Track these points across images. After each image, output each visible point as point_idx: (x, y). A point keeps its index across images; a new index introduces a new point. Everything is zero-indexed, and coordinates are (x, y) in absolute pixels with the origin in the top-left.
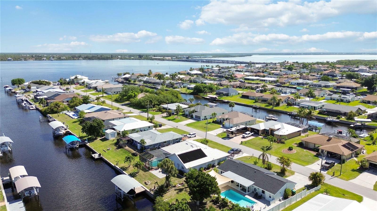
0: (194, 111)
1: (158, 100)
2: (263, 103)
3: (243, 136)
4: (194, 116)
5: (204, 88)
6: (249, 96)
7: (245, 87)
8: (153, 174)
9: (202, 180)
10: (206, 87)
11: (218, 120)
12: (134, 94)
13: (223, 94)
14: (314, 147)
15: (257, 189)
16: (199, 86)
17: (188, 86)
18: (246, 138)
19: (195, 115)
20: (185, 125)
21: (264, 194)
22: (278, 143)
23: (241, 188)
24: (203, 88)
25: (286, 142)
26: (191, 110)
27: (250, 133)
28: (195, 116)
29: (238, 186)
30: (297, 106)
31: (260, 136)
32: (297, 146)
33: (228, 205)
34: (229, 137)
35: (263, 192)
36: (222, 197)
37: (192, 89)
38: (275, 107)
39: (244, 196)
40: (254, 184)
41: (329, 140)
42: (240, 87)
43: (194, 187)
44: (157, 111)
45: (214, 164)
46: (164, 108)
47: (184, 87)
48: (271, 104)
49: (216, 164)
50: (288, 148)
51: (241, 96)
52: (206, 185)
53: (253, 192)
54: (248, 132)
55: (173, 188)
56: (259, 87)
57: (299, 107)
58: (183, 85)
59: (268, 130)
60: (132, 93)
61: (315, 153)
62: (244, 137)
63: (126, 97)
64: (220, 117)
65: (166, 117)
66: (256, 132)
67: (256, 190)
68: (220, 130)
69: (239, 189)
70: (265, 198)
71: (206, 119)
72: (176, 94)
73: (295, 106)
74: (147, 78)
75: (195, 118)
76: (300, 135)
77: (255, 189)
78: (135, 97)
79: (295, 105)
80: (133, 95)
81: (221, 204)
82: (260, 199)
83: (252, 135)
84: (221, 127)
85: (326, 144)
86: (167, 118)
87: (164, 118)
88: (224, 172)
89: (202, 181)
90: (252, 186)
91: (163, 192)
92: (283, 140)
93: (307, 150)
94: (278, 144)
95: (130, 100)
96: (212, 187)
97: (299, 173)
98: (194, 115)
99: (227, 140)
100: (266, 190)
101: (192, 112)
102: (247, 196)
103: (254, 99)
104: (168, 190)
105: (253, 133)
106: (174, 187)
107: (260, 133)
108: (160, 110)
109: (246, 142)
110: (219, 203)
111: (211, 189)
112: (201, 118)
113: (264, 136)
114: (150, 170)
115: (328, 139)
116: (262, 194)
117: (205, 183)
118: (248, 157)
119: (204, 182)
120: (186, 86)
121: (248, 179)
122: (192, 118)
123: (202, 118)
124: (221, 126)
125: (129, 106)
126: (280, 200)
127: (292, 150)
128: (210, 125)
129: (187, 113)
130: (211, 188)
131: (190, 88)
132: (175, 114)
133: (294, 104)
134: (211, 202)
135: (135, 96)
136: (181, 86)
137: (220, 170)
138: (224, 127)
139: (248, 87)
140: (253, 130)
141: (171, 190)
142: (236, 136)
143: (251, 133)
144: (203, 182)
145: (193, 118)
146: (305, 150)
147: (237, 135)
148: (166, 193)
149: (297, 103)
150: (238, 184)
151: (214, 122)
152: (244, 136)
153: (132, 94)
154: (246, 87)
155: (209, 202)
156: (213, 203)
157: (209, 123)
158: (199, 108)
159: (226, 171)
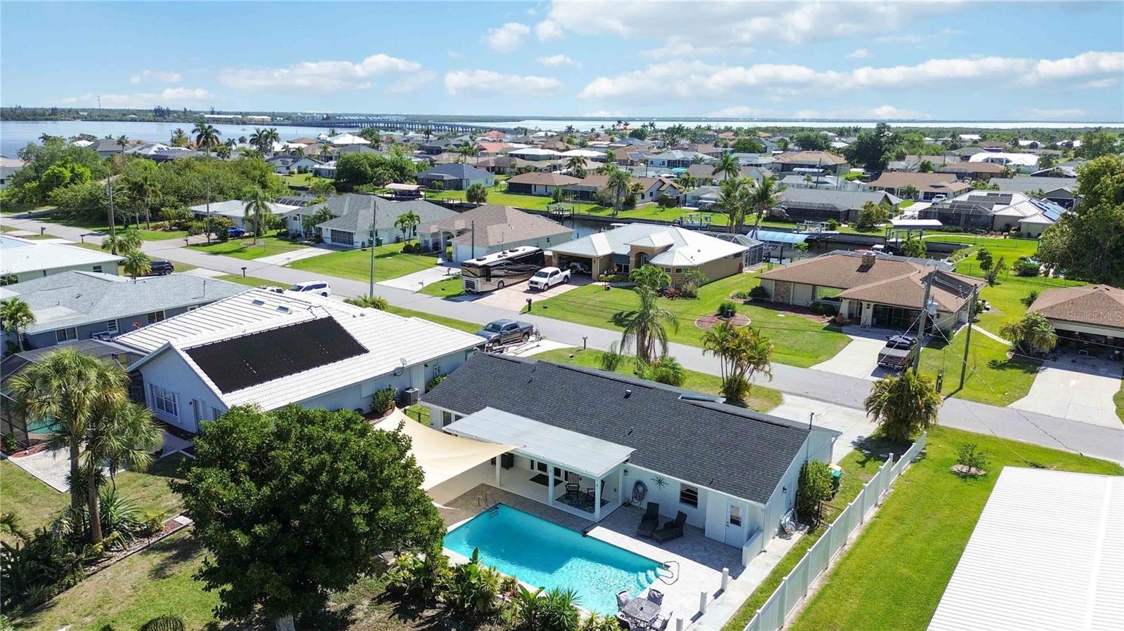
0: (324, 217)
1: (177, 191)
2: (581, 203)
3: (532, 282)
4: (326, 235)
5: (373, 166)
6: (531, 185)
7: (516, 170)
8: (24, 473)
9: (300, 462)
10: (381, 164)
11: (426, 242)
12: (72, 171)
13: (443, 181)
14: (813, 297)
15: (651, 486)
16: (356, 161)
17: (317, 166)
18: (543, 291)
19: (332, 230)
20: (284, 266)
21: (695, 504)
22: (671, 296)
23: (562, 490)
24: (369, 168)
25: (700, 291)
26: (314, 213)
27: (556, 273)
28: (329, 235)
29: (542, 480)
30: (689, 206)
31: (595, 281)
32: (746, 303)
33: (498, 604)
34: (473, 293)
35: (689, 497)
36: (456, 555)
37: (329, 173)
38: (623, 210)
39: (584, 534)
40: (633, 458)
41: (864, 268)
42: (497, 169)
43: (238, 519)
44: (171, 230)
45: (408, 389)
46: (199, 217)
47: (300, 172)
48: (610, 205)
49: (418, 387)
50: (715, 310)
51: (504, 190)
52: (325, 494)
53: (627, 504)
54: (549, 270)
55: (137, 545)
56: (560, 166)
57: (697, 209)
58: (298, 164)
59: (626, 257)
60: (63, 165)
61: (825, 321)
62: (534, 290)
63: (34, 184)
64: (434, 229)
65: (204, 245)
66: (580, 268)
67: (645, 490)
68: (435, 273)
69: (550, 495)
70: (703, 530)
71: (379, 243)
72: (257, 173)
73: (684, 208)
74: (159, 148)
75: (329, 241)
76: (740, 271)
77: (639, 483)
78: (75, 184)
79: (685, 206)
80: (68, 174)
81: (446, 610)
82: (673, 538)
83: (566, 281)
84: (440, 265)
85: (857, 283)
86: (210, 247)
87: (197, 247)
88: (458, 418)
89: (296, 467)
90: (621, 473)
91: (51, 582)
92: (690, 287)
93: (787, 313)
94: (671, 303)
95: (50, 193)
96: (378, 504)
97: (801, 396)
98: (326, 228)
99: (466, 303)
100: (710, 484)
101: (315, 217)
102: (599, 533)
103: (549, 196)
104: (89, 563)
105: (568, 272)
106: (147, 533)
107: (596, 268)
108: (183, 226)
109: (545, 306)
110: (432, 604)
111: (370, 518)
112: (355, 238)
113: (610, 281)
114: (10, 452)
115: (860, 262)
116: (686, 508)
117: (324, 477)
118: (565, 353)
119: (314, 475)
120: (307, 167)
121: (596, 436)
122: (318, 241)
123: (359, 238)
124: (440, 261)
125: (49, 218)
126: (783, 532)
127: (733, 314)
128: (393, 261)
129: (298, 226)
130: (365, 508)
131: (324, 172)
132: (247, 234)
133: (682, 199)
134: (380, 600)
135: (76, 178)
136: (288, 168)
137: (438, 410)
138: (449, 261)
139: (523, 170)
140: (565, 261)
141: (121, 555)
142: (504, 287)
143: (562, 271)
144: (303, 473)
145: (322, 241)
146: (781, 315)
147: (507, 281)
148: (69, 586)
149: (689, 198)
150: (537, 471)
151: (408, 250)
152: (536, 283)
153: (62, 169)
154: (519, 169)
155: (366, 602)
156: (396, 611)
157: (392, 254)
158: (347, 203)
159: (469, 413)
